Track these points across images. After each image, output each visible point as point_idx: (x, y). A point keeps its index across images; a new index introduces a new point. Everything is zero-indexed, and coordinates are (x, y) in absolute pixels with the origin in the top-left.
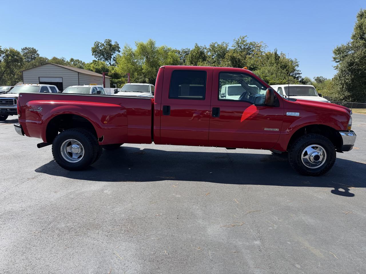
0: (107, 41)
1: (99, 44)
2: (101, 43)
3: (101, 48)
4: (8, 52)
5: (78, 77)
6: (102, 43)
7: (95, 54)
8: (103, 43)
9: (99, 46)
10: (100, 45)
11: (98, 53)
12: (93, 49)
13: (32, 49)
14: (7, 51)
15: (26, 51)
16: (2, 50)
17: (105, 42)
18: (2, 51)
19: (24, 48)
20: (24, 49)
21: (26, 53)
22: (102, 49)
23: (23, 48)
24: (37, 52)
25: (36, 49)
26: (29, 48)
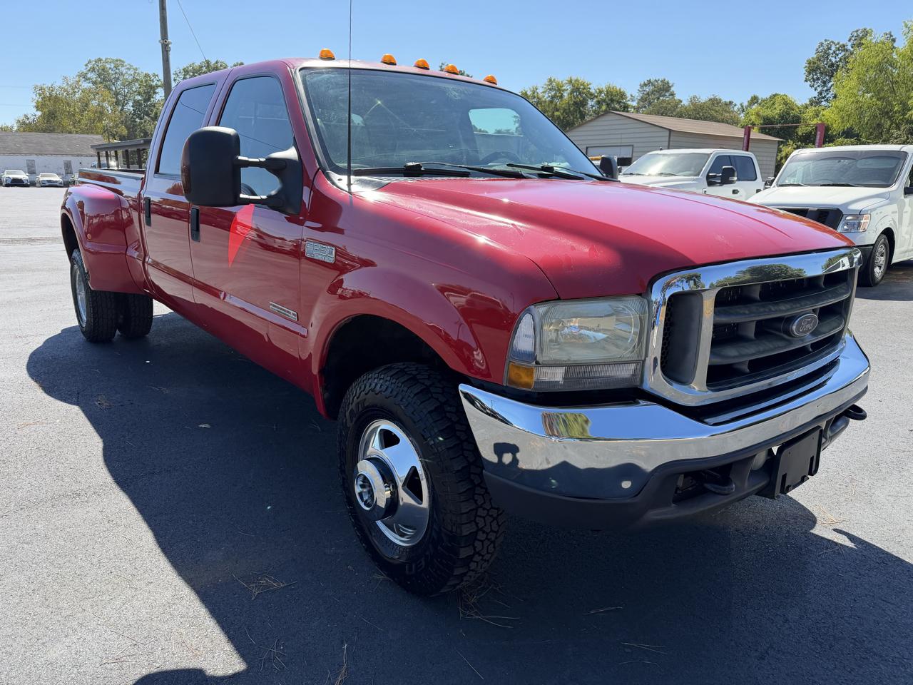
0: (858, 36)
1: (829, 49)
2: (838, 43)
3: (833, 60)
4: (603, 95)
5: (669, 141)
6: (841, 43)
7: (813, 78)
8: (844, 41)
9: (831, 52)
10: (833, 48)
11: (822, 73)
12: (809, 63)
13: (662, 81)
14: (601, 92)
15: (648, 89)
16: (592, 91)
17: (849, 40)
18: (591, 94)
19: (646, 82)
20: (645, 85)
21: (648, 94)
22: (838, 60)
23: (642, 83)
24: (672, 89)
25: (671, 83)
26: (656, 81)
